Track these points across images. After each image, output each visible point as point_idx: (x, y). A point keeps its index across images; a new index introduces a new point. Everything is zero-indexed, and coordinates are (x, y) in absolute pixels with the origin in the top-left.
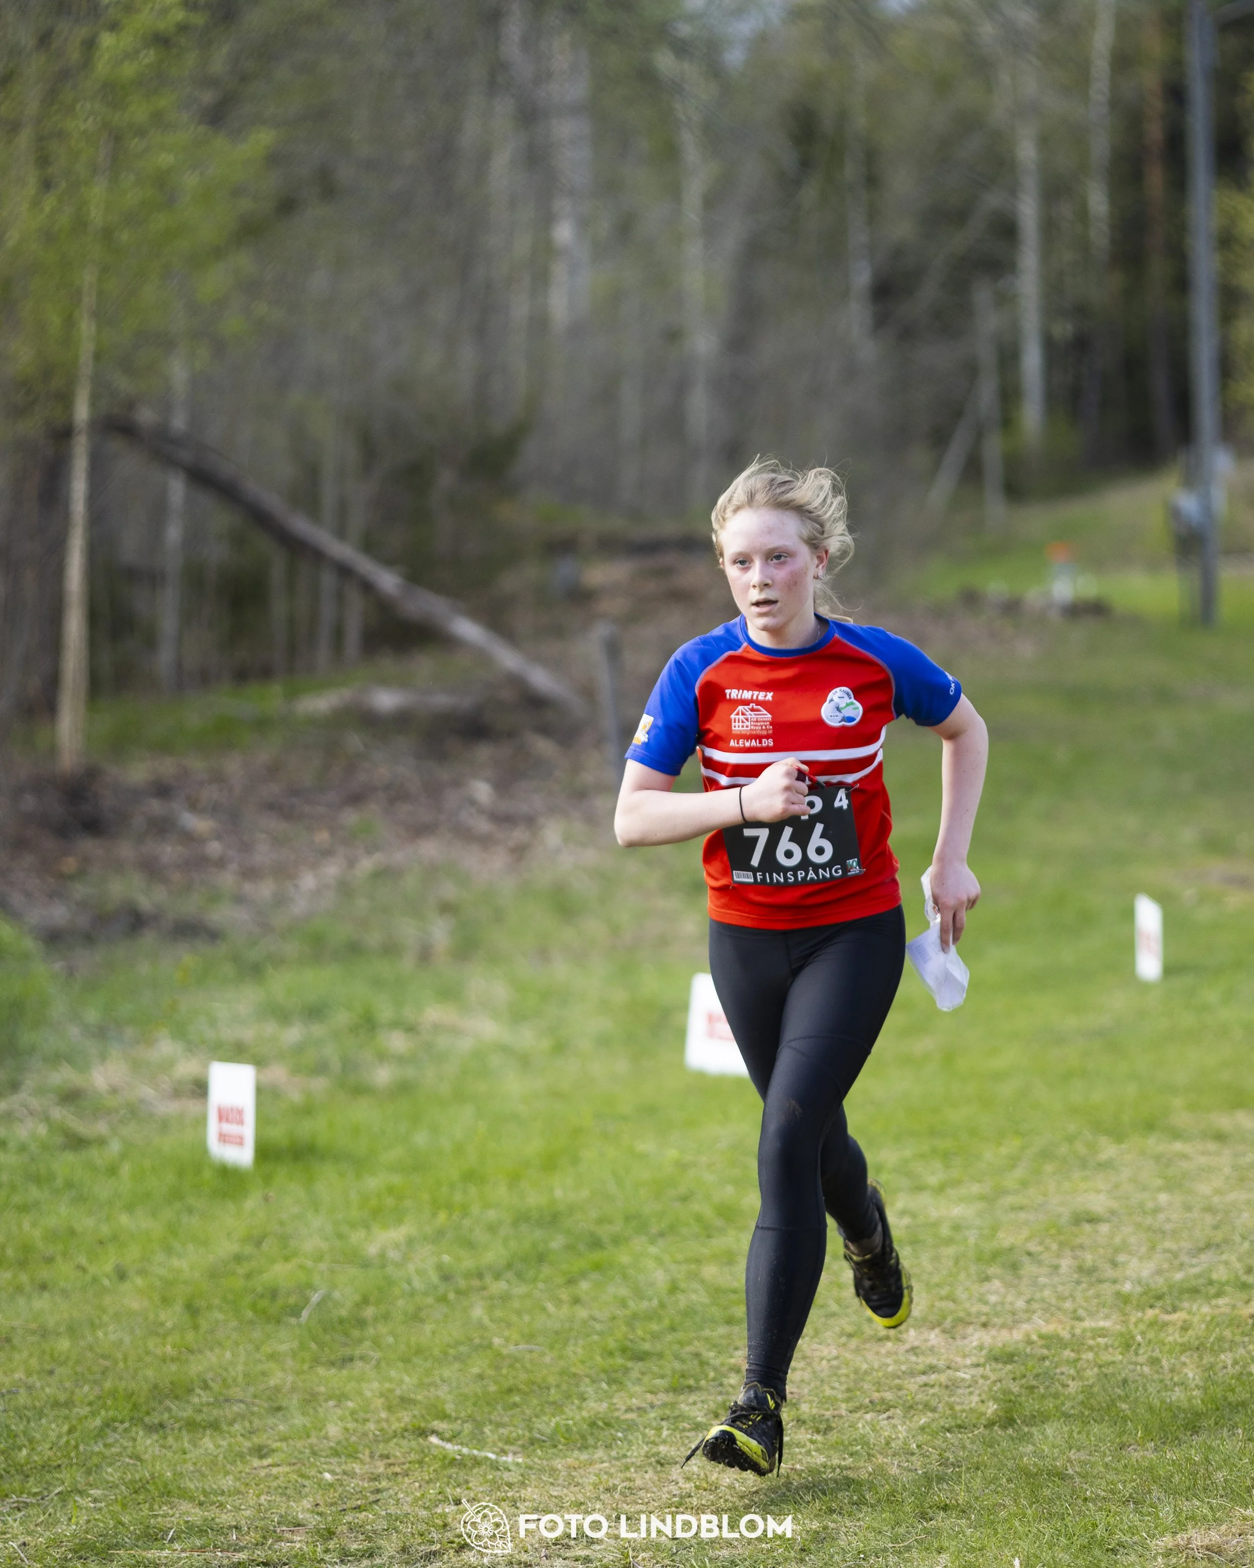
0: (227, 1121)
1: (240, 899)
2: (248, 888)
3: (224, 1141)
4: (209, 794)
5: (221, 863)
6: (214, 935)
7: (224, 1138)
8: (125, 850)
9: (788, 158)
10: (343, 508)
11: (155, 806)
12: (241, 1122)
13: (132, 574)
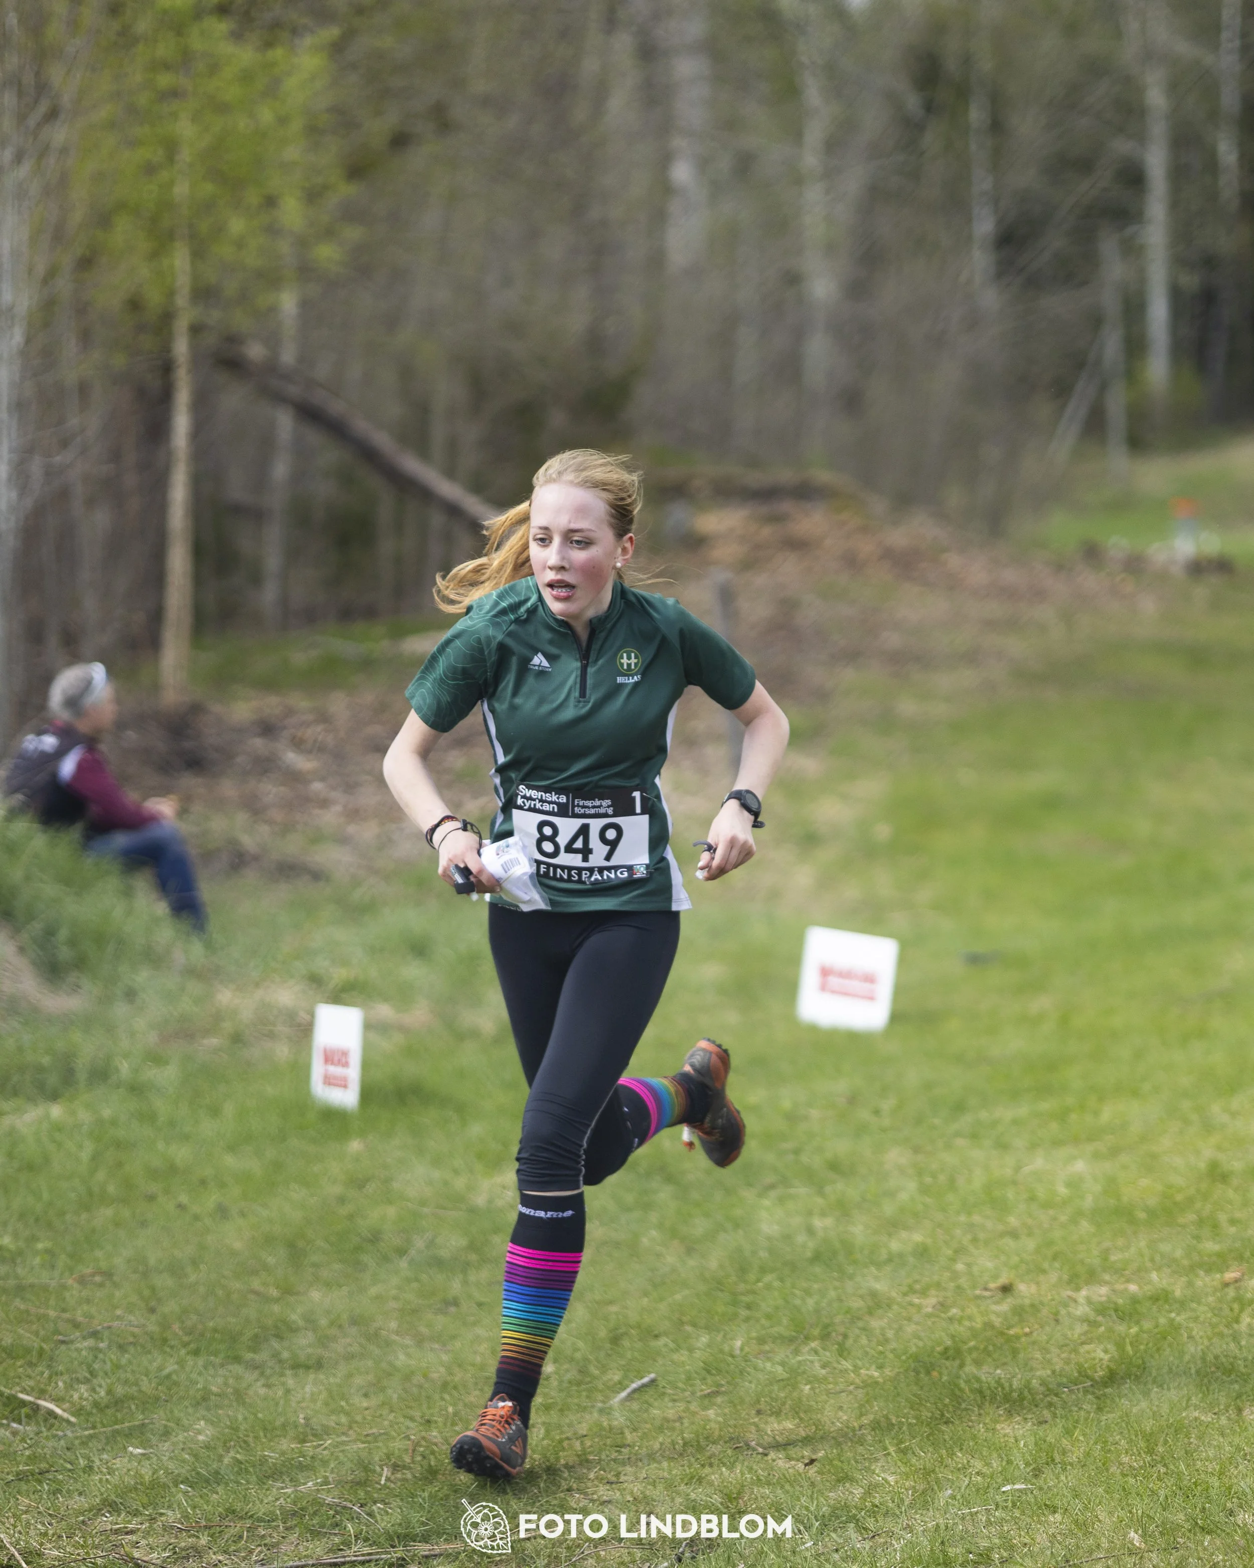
0: (333, 1063)
1: (343, 840)
2: (351, 829)
3: (330, 1084)
4: (315, 732)
5: (324, 803)
6: (317, 875)
7: (329, 1081)
8: (228, 788)
9: (913, 102)
10: (453, 446)
11: (258, 744)
12: (346, 1065)
13: (237, 510)
